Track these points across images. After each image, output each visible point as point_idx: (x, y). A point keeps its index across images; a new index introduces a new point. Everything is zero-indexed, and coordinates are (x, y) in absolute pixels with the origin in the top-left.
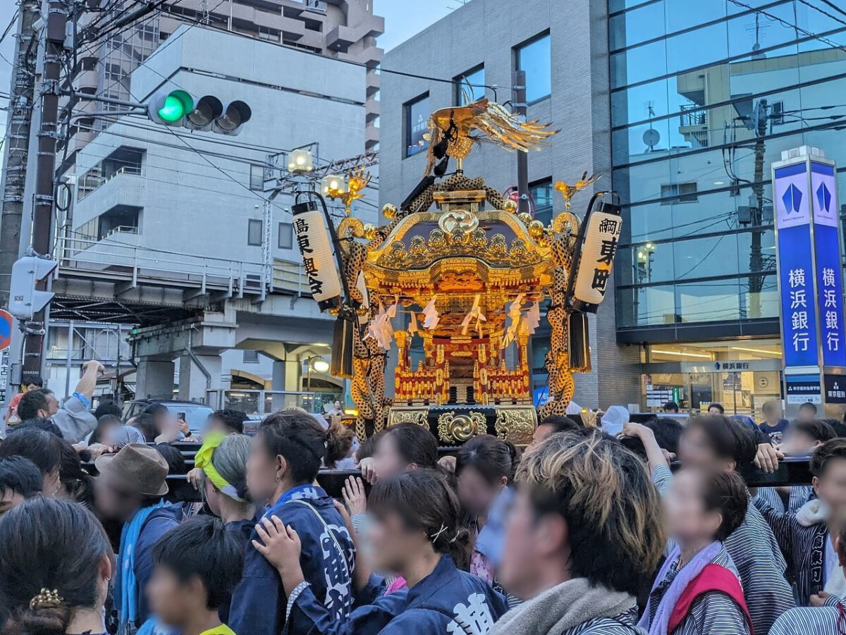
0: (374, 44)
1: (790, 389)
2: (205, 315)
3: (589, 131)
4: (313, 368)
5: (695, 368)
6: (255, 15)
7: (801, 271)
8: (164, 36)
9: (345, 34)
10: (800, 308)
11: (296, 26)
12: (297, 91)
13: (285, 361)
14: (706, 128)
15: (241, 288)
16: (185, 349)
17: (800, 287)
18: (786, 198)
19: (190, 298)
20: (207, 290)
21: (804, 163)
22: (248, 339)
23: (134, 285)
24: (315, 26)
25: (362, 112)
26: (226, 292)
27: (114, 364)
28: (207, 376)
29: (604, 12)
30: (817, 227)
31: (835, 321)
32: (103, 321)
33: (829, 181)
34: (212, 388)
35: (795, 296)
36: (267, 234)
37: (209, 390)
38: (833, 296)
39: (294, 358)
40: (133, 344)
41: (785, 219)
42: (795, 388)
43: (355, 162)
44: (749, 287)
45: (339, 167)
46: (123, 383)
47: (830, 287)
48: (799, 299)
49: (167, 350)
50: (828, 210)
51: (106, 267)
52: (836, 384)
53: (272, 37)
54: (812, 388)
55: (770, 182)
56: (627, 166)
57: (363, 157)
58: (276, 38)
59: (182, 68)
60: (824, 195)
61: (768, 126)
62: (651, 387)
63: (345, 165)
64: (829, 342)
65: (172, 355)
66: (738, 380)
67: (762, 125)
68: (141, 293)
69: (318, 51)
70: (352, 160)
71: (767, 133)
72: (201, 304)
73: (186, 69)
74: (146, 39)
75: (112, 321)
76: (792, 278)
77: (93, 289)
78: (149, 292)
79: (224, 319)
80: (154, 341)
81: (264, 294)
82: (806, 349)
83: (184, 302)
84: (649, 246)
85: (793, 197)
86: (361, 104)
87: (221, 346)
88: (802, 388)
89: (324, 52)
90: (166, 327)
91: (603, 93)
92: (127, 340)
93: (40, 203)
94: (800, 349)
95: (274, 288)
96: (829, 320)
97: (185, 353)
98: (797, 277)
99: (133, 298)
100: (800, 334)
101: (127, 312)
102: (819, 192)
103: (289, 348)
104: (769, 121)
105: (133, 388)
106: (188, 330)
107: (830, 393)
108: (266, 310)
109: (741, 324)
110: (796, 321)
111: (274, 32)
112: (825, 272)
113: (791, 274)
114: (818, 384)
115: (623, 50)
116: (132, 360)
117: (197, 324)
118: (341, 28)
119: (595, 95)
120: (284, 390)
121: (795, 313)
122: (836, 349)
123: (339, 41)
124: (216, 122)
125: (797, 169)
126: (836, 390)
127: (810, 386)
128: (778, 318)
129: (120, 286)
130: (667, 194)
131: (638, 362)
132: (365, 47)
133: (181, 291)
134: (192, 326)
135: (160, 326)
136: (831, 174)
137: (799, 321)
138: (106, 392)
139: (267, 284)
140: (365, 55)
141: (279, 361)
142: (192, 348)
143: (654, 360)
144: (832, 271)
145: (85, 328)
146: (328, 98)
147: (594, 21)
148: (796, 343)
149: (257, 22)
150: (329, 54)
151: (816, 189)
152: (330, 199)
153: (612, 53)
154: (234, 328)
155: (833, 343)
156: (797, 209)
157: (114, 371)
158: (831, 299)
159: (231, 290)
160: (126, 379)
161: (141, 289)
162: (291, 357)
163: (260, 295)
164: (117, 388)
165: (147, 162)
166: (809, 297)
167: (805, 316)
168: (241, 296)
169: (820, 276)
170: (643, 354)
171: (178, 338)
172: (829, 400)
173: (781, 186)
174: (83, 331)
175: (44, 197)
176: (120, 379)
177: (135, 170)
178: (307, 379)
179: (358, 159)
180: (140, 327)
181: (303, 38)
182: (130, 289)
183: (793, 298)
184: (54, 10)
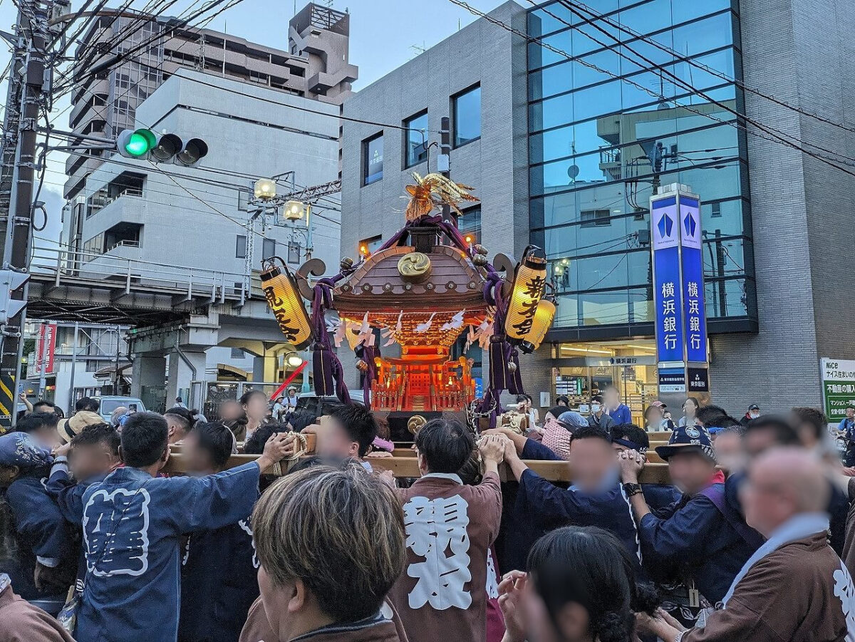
0: (350, 88)
1: (662, 380)
2: (191, 318)
3: (509, 166)
4: (288, 362)
5: (601, 362)
6: (246, 60)
7: (671, 284)
8: (166, 77)
9: (324, 79)
10: (670, 315)
11: (282, 72)
12: (282, 128)
13: (264, 357)
14: (620, 165)
15: (223, 295)
16: (174, 347)
17: (670, 298)
18: (661, 225)
19: (178, 303)
20: (193, 296)
21: (675, 197)
22: (230, 338)
23: (128, 292)
24: (298, 72)
25: (335, 146)
26: (210, 298)
27: (115, 360)
28: (193, 369)
29: (524, 69)
30: (683, 248)
31: (697, 325)
32: (102, 322)
33: (694, 212)
34: (198, 380)
35: (666, 304)
36: (249, 248)
37: (194, 382)
38: (696, 305)
39: (272, 355)
40: (130, 342)
41: (660, 242)
42: (665, 379)
43: (325, 189)
44: (646, 296)
45: (312, 192)
46: (122, 376)
47: (694, 298)
48: (669, 307)
49: (159, 348)
50: (693, 235)
51: (108, 276)
52: (697, 376)
53: (260, 80)
54: (678, 379)
55: (648, 212)
56: (542, 196)
57: (332, 184)
58: (265, 82)
59: (179, 106)
60: (690, 223)
61: (663, 164)
62: (560, 378)
63: (317, 190)
64: (692, 342)
65: (164, 351)
66: (632, 372)
67: (658, 164)
68: (135, 299)
69: (301, 94)
70: (322, 187)
71: (662, 170)
72: (188, 308)
73: (184, 107)
74: (150, 79)
75: (111, 322)
76: (664, 290)
77: (91, 295)
78: (141, 298)
79: (208, 321)
80: (147, 339)
81: (243, 300)
82: (674, 347)
83: (173, 306)
84: (564, 261)
85: (666, 224)
86: (335, 139)
87: (205, 344)
88: (670, 379)
89: (307, 93)
90: (159, 328)
91: (522, 136)
92: (125, 339)
93: (18, 224)
94: (669, 347)
95: (252, 295)
96: (692, 324)
97: (174, 350)
98: (668, 289)
99: (127, 303)
100: (670, 336)
101: (124, 315)
102: (686, 221)
103: (267, 346)
104: (663, 160)
105: (129, 380)
106: (176, 330)
107: (692, 384)
108: (245, 313)
109: (629, 327)
110: (667, 325)
111: (264, 76)
112: (689, 285)
113: (664, 287)
114: (683, 376)
115: (541, 100)
116: (128, 356)
117: (185, 326)
118: (321, 74)
119: (516, 138)
120: (263, 382)
121: (667, 318)
122: (698, 348)
123: (320, 85)
124: (178, 156)
125: (669, 201)
126: (697, 381)
127: (677, 377)
128: (653, 323)
129: (116, 293)
130: (586, 218)
131: (549, 358)
132: (341, 91)
133: (171, 297)
134: (180, 327)
135: (153, 327)
136: (696, 206)
137: (670, 325)
138: (107, 383)
139: (246, 292)
140: (341, 97)
141: (258, 356)
142: (180, 346)
143: (563, 355)
144: (695, 284)
145: (91, 328)
146: (307, 133)
147: (515, 76)
148: (666, 342)
149: (248, 67)
150: (311, 95)
151: (684, 217)
152: (291, 221)
153: (530, 103)
154: (217, 329)
155: (695, 342)
156: (669, 235)
157: (114, 365)
158: (695, 307)
159: (214, 297)
160: (124, 372)
161: (134, 296)
162: (270, 353)
163: (240, 301)
164: (117, 380)
165: (148, 186)
166: (677, 306)
167: (674, 321)
168: (223, 302)
169: (686, 288)
170: (554, 351)
171: (168, 338)
172: (691, 389)
173: (657, 215)
174: (89, 331)
175: (22, 219)
176: (119, 372)
177: (137, 193)
178: (283, 372)
179: (328, 186)
180: (136, 328)
181: (287, 82)
182: (124, 295)
183: (664, 306)
184: (33, 59)
